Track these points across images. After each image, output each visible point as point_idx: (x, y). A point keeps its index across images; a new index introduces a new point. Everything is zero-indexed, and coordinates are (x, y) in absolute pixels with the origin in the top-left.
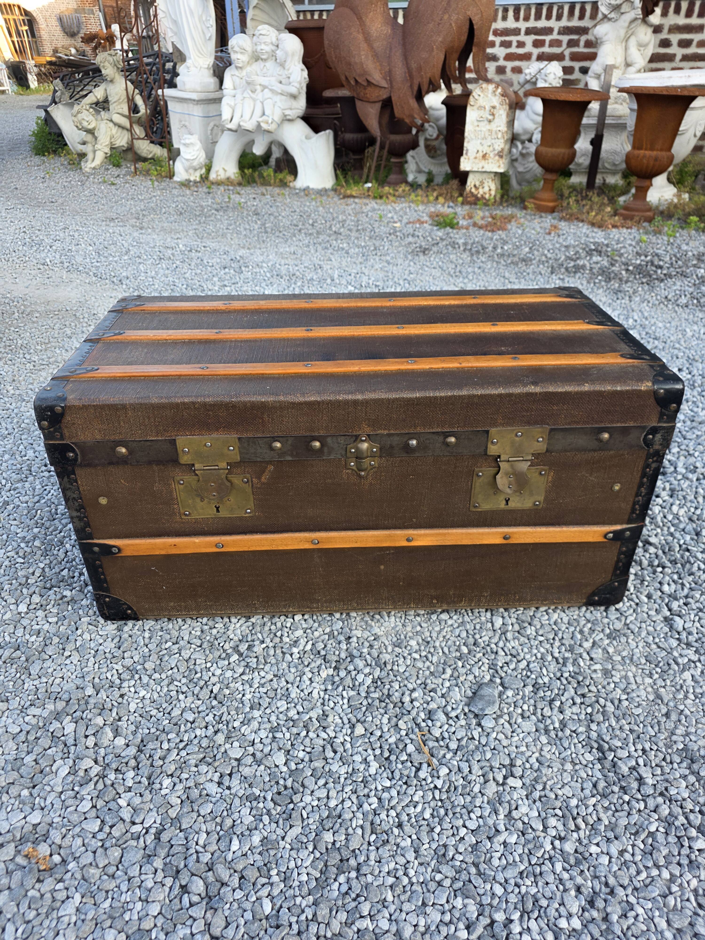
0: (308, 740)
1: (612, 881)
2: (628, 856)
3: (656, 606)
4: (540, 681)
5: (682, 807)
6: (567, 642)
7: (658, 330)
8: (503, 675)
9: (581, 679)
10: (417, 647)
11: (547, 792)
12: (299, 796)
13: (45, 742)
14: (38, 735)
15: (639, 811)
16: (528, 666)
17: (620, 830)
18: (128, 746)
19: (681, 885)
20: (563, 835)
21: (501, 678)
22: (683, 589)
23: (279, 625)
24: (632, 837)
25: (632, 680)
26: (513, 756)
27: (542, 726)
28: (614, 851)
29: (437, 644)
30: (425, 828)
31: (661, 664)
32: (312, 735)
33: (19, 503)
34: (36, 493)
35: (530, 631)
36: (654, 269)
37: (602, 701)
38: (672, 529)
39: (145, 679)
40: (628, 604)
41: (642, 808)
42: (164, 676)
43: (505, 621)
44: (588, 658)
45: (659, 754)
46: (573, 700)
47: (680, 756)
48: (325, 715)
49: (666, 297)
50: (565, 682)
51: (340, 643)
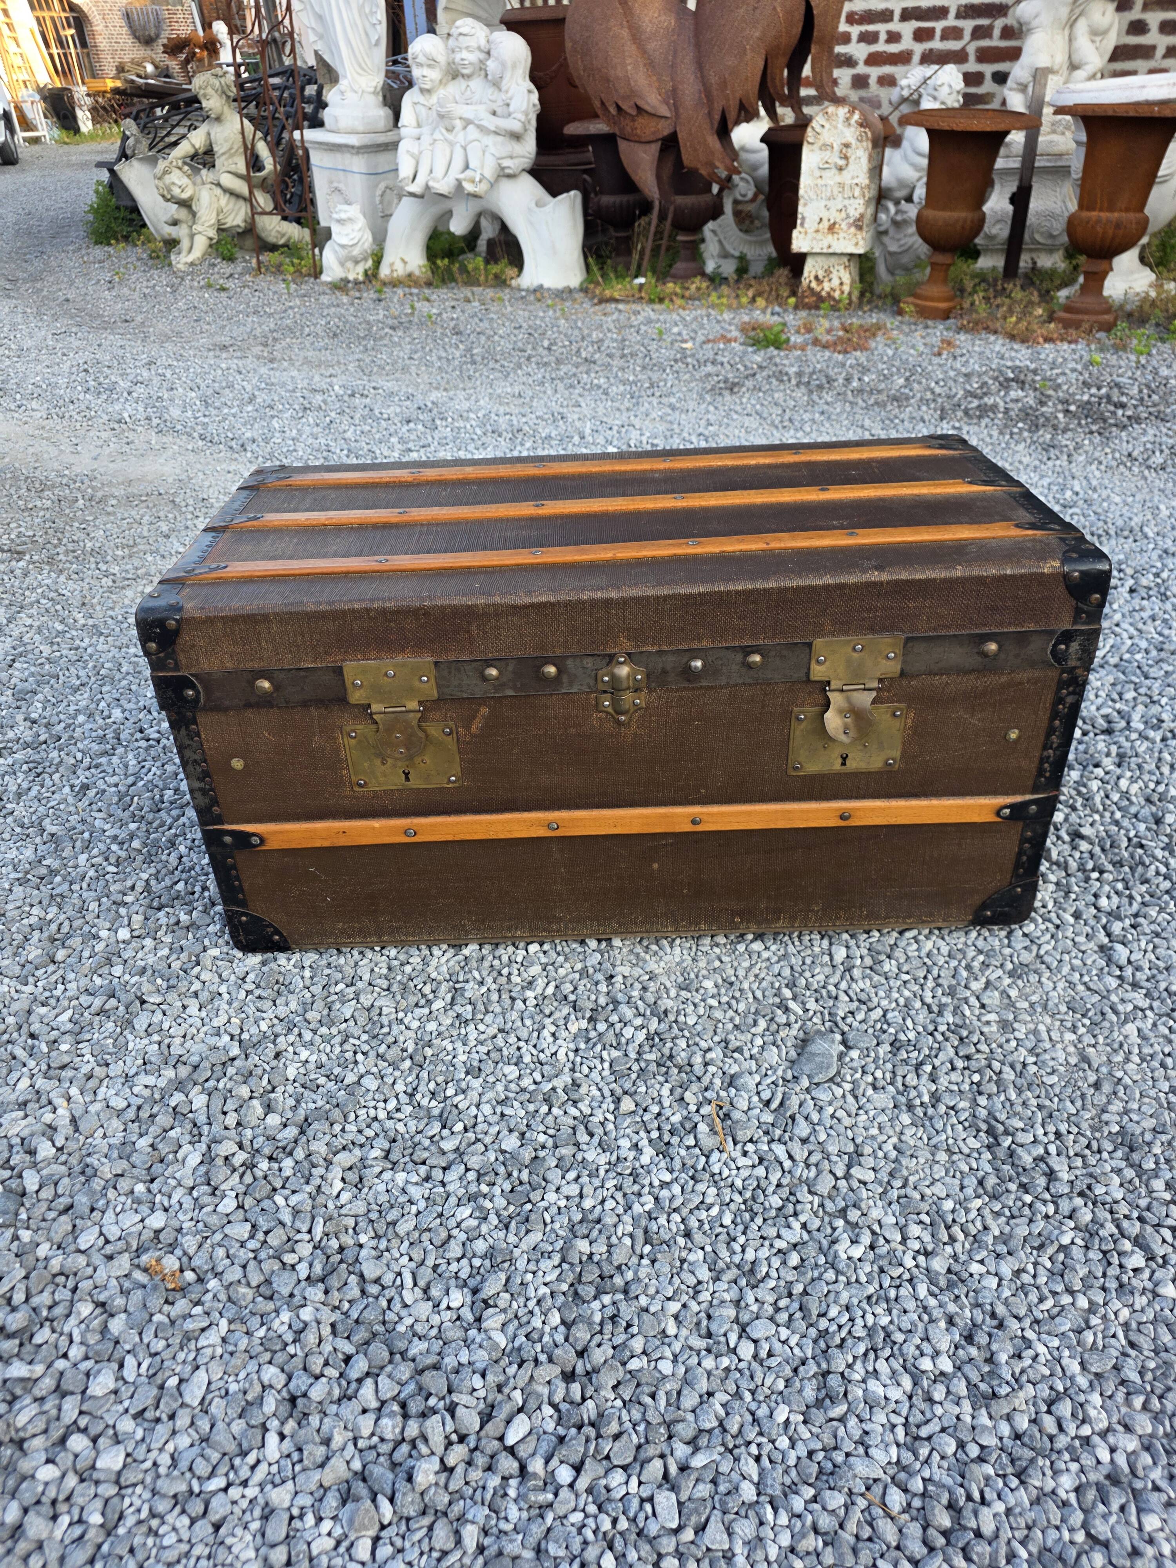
0: (550, 1119)
1: (1001, 1310)
2: (1026, 1278)
3: (1088, 929)
4: (902, 1037)
5: (1111, 1212)
6: (945, 982)
7: (1113, 507)
8: (846, 1028)
9: (965, 1033)
10: (715, 991)
11: (909, 1191)
12: (539, 1192)
13: (164, 1120)
14: (155, 1110)
15: (1047, 1217)
16: (884, 1016)
17: (1017, 1243)
18: (285, 1126)
19: (1104, 1317)
20: (930, 1248)
21: (843, 1034)
22: (1131, 904)
23: (505, 959)
24: (1035, 1252)
25: (1045, 1036)
26: (859, 1140)
27: (903, 1100)
28: (1006, 1270)
29: (746, 986)
30: (723, 1237)
31: (1090, 1014)
32: (555, 1111)
33: (104, 787)
34: (130, 772)
35: (889, 966)
36: (1112, 408)
37: (996, 1065)
38: (1118, 815)
39: (308, 1036)
40: (1043, 927)
41: (1051, 1213)
42: (334, 1031)
43: (851, 952)
44: (978, 1005)
45: (1081, 1139)
46: (951, 1063)
47: (1113, 1142)
48: (576, 1084)
49: (1130, 455)
50: (940, 1038)
51: (597, 984)
